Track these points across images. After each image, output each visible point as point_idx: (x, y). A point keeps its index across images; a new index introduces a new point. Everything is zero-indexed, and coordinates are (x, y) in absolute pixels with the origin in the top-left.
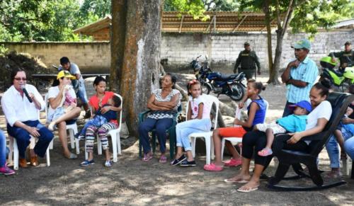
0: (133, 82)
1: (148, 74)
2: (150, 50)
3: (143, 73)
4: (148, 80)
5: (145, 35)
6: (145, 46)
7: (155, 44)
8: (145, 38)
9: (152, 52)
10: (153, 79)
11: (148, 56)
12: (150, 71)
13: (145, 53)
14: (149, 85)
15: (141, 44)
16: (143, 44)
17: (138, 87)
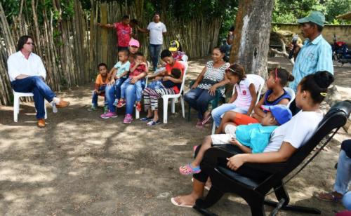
0: (236, 54)
1: (251, 49)
2: (256, 26)
3: (246, 47)
4: (250, 55)
5: (250, 11)
6: (250, 22)
7: (262, 21)
8: (251, 14)
9: (257, 28)
10: (256, 54)
11: (253, 31)
12: (253, 45)
13: (250, 28)
14: (251, 59)
15: (246, 20)
16: (248, 20)
17: (240, 59)
